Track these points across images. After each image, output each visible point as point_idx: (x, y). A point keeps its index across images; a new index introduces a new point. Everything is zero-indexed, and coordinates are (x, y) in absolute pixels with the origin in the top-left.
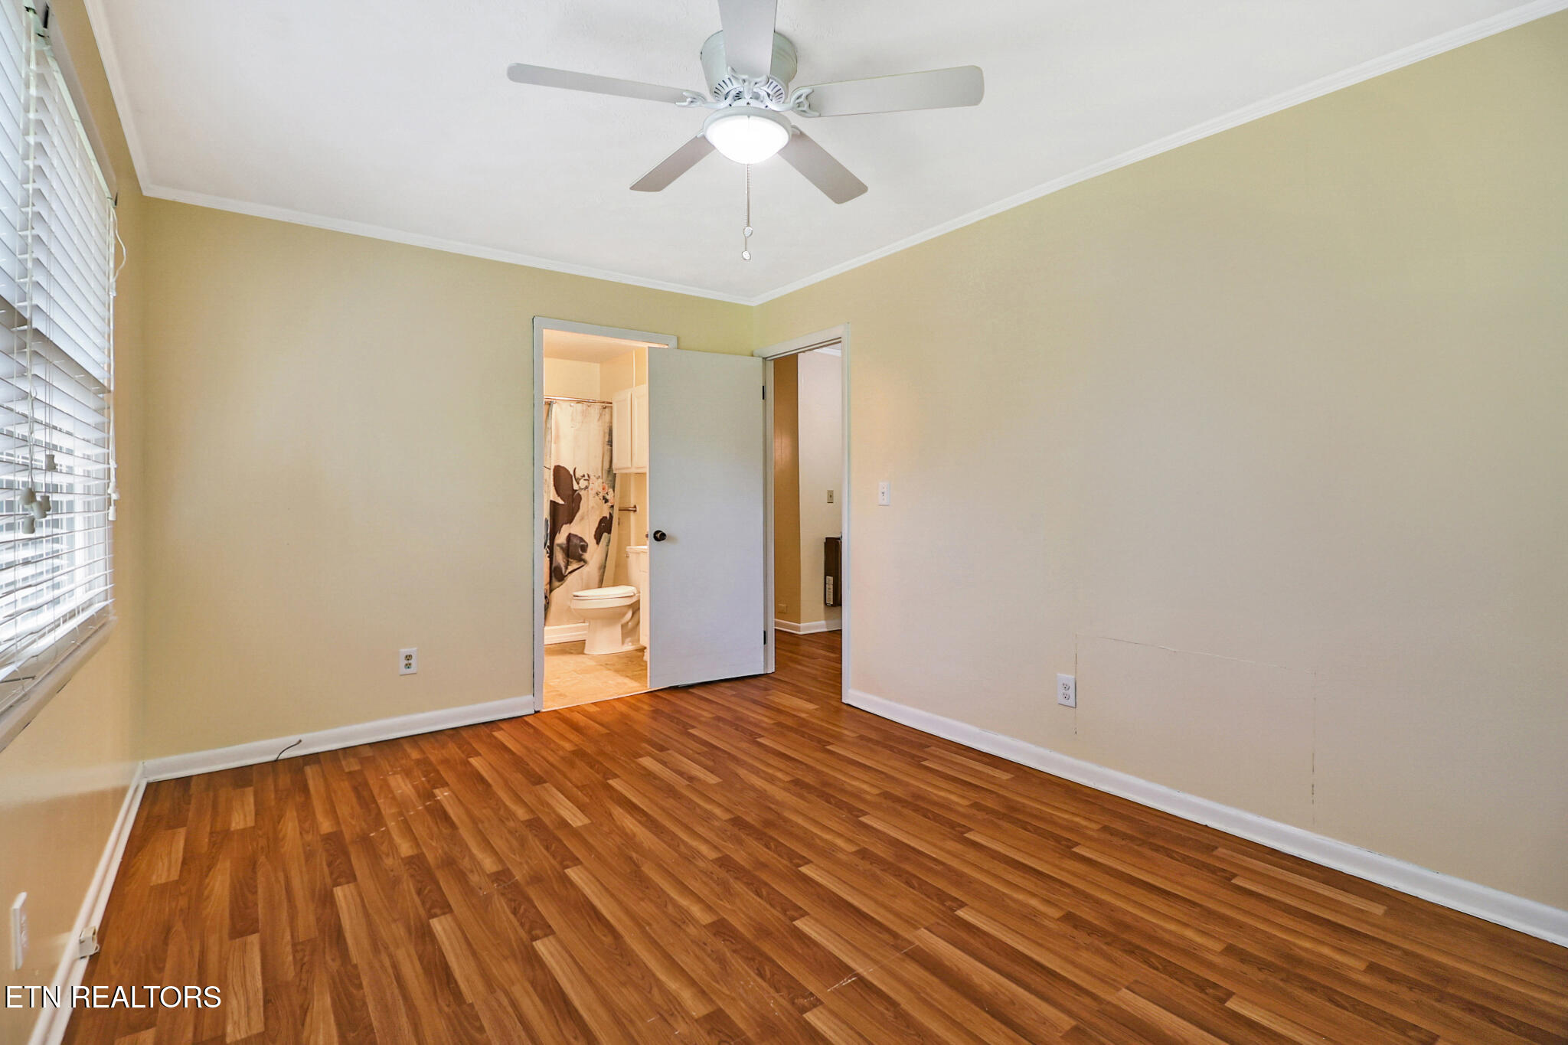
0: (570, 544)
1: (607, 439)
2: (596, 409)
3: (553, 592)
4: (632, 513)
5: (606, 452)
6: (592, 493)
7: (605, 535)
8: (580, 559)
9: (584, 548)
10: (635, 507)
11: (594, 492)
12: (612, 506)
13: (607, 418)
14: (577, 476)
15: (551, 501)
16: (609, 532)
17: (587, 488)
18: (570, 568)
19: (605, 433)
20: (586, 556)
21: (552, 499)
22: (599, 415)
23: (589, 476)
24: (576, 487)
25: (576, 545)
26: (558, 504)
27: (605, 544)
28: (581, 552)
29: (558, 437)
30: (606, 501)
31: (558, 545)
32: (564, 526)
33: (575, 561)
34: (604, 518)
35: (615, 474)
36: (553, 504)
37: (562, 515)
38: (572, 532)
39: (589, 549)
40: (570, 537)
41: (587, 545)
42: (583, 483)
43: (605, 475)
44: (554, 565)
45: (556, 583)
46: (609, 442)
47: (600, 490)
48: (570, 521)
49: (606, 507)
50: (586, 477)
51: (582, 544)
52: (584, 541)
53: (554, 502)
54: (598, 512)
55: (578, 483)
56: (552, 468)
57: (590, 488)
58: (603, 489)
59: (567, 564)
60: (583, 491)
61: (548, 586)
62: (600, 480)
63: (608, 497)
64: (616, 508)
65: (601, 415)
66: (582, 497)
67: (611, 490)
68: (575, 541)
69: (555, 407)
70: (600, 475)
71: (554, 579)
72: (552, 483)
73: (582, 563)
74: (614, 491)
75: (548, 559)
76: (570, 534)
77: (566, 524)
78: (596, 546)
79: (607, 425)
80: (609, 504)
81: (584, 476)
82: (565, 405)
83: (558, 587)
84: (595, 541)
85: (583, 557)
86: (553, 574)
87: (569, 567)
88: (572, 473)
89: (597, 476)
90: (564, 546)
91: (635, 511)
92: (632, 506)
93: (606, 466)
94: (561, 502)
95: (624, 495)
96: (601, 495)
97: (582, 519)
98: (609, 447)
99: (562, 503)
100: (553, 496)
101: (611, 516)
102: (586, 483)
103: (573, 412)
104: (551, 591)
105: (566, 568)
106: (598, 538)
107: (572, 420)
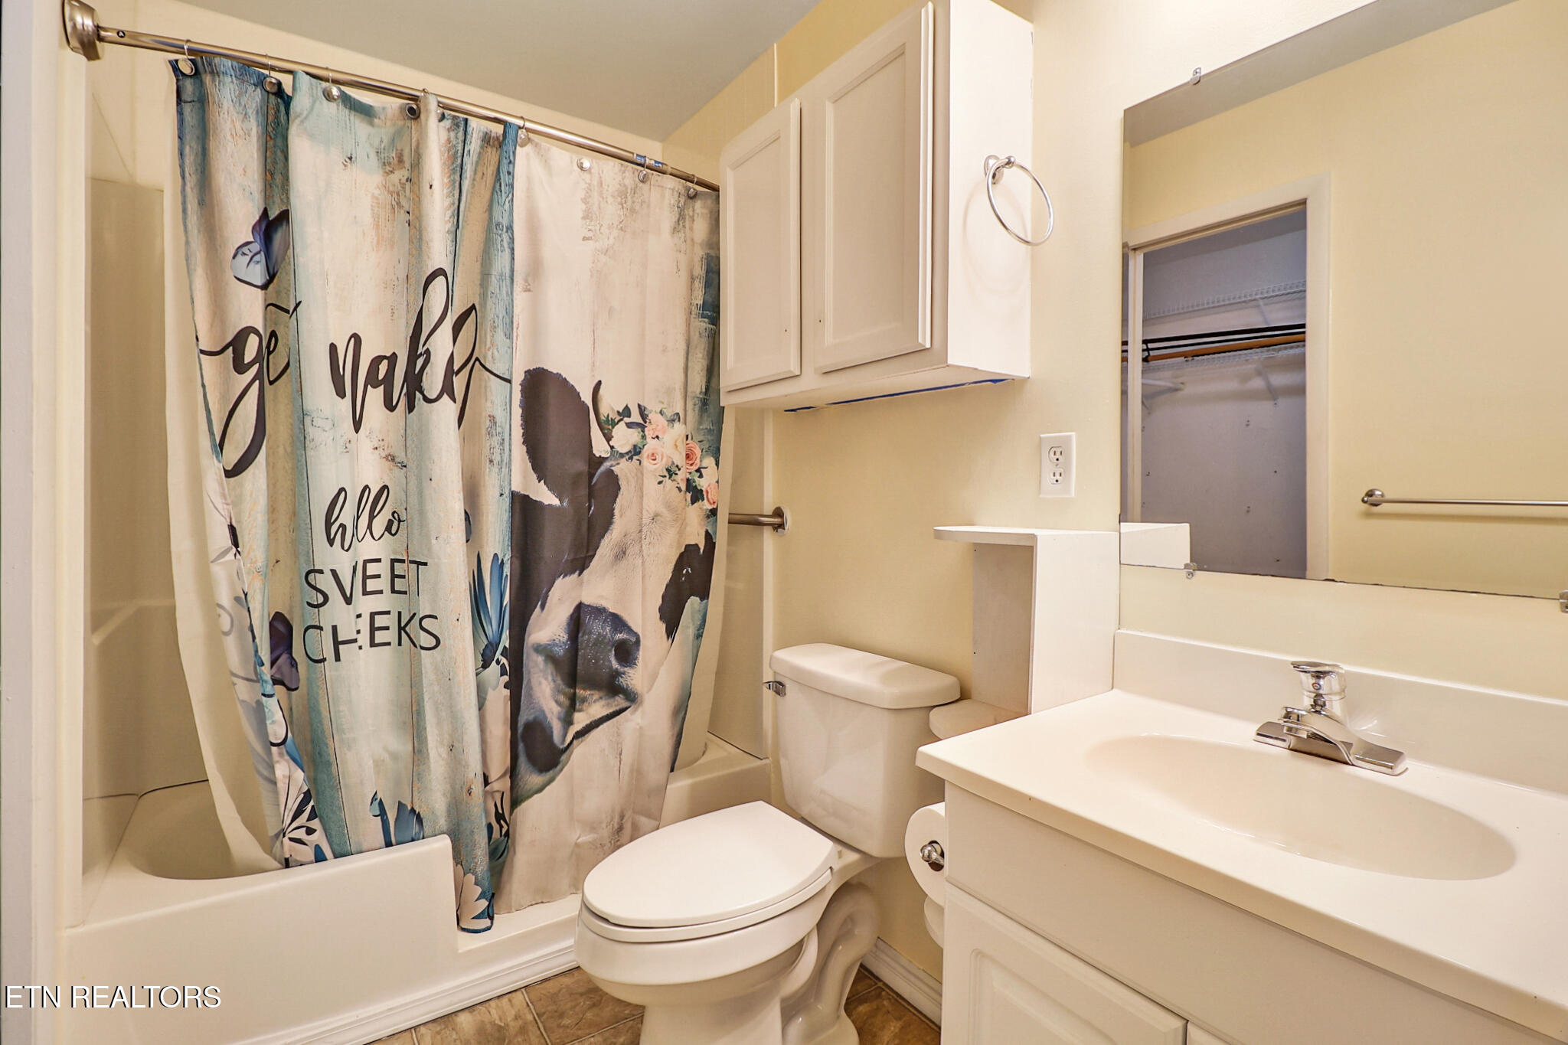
0: (583, 638)
1: (699, 298)
2: (665, 193)
3: (524, 805)
4: (768, 532)
5: (695, 337)
6: (652, 469)
7: (693, 602)
8: (613, 687)
9: (627, 652)
10: (778, 513)
11: (660, 466)
12: (713, 512)
13: (700, 228)
14: (604, 410)
15: (514, 495)
16: (704, 595)
17: (636, 451)
18: (581, 720)
19: (692, 279)
20: (635, 678)
21: (517, 487)
22: (675, 217)
23: (643, 414)
24: (600, 448)
25: (599, 642)
26: (537, 504)
27: (691, 632)
28: (615, 665)
29: (536, 268)
30: (697, 495)
31: (539, 649)
32: (560, 582)
33: (596, 695)
34: (691, 549)
35: (724, 407)
36: (523, 508)
37: (553, 543)
38: (587, 601)
39: (642, 655)
40: (579, 618)
41: (638, 642)
42: (624, 437)
43: (692, 416)
44: (523, 719)
45: (531, 778)
46: (704, 306)
47: (679, 459)
48: (580, 563)
49: (695, 514)
50: (636, 417)
51: (620, 636)
52: (630, 630)
53: (526, 498)
54: (671, 535)
55: (608, 438)
56: (518, 378)
57: (646, 452)
58: (688, 457)
59: (572, 705)
60: (623, 461)
61: (507, 781)
62: (679, 429)
63: (702, 483)
64: (723, 517)
65: (681, 217)
66: (622, 483)
67: (709, 461)
68: (598, 628)
69: (524, 159)
70: (679, 409)
71: (523, 760)
72: (518, 433)
73: (620, 701)
74: (717, 464)
75: (507, 692)
76: (580, 607)
77: (567, 573)
78: (665, 642)
79: (700, 252)
80: (707, 506)
81: (626, 412)
82: (562, 157)
83: (540, 790)
84: (662, 627)
85: (623, 681)
86: (521, 747)
87: (577, 716)
88: (587, 398)
89: (669, 413)
90: (560, 651)
91: (781, 526)
92: (768, 509)
93: (698, 382)
94: (545, 496)
95: (745, 475)
96: (682, 476)
97: (621, 554)
98: (703, 325)
99: (555, 501)
100: (522, 477)
101: (709, 538)
102: (634, 436)
103: (589, 189)
104: (515, 803)
105: (568, 721)
106: (671, 616)
107: (587, 216)
